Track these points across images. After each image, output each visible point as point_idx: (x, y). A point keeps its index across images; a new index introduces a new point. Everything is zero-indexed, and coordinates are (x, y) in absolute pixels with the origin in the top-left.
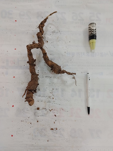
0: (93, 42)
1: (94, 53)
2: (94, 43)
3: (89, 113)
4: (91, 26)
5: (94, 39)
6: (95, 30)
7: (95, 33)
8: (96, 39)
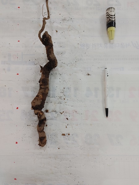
0: (111, 31)
1: (113, 44)
2: (113, 32)
3: (107, 115)
5: (113, 26)
8: (115, 26)
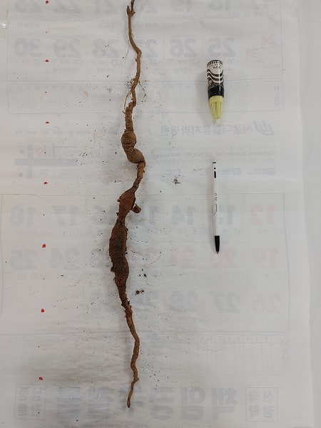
0: (216, 103)
2: (218, 105)
4: (211, 68)
5: (218, 94)
6: (221, 75)
7: (220, 82)
